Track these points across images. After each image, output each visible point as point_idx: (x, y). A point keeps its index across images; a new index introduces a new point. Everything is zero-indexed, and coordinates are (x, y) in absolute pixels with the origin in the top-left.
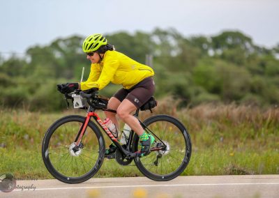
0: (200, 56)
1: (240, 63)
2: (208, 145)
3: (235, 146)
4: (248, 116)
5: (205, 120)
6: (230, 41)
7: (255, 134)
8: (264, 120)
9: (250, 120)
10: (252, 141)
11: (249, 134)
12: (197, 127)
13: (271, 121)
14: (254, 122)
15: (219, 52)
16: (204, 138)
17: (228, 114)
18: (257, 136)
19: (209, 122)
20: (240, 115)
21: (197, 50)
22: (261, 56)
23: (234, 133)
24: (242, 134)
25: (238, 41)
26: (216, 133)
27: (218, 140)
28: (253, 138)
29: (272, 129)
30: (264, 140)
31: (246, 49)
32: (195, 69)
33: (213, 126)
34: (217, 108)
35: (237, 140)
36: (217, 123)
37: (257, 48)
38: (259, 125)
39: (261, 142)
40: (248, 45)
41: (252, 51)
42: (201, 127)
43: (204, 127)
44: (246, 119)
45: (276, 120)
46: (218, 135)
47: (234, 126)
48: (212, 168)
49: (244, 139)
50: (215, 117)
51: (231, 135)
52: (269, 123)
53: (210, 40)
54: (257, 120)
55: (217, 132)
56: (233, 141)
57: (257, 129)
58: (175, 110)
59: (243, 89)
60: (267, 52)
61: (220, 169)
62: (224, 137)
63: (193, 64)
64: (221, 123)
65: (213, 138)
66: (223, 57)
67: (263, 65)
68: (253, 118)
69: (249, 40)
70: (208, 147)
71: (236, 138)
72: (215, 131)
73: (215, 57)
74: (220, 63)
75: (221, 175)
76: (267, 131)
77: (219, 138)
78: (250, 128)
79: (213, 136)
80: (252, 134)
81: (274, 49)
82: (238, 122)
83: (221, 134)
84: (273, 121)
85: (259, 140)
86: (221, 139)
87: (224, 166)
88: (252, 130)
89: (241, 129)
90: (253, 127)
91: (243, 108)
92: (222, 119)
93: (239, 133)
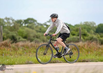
0: (20, 26)
1: (33, 29)
2: (21, 55)
4: (34, 45)
5: (20, 47)
6: (30, 21)
9: (34, 46)
11: (34, 51)
12: (17, 49)
14: (36, 47)
15: (26, 25)
16: (19, 53)
17: (27, 45)
19: (21, 47)
20: (31, 45)
21: (19, 24)
22: (40, 26)
23: (29, 51)
24: (32, 51)
25: (32, 21)
29: (41, 49)
31: (35, 24)
33: (23, 49)
34: (24, 43)
35: (30, 53)
37: (38, 24)
40: (35, 23)
41: (37, 25)
42: (18, 49)
43: (19, 49)
47: (29, 49)
48: (21, 62)
49: (33, 53)
50: (23, 46)
51: (28, 52)
53: (23, 21)
54: (37, 47)
55: (24, 51)
58: (10, 44)
59: (34, 37)
60: (41, 25)
61: (24, 62)
62: (26, 52)
63: (18, 29)
64: (25, 48)
65: (22, 53)
66: (27, 27)
67: (40, 29)
68: (35, 46)
69: (36, 21)
71: (30, 52)
72: (23, 50)
73: (25, 27)
75: (24, 64)
77: (24, 53)
78: (34, 49)
81: (44, 24)
82: (31, 47)
89: (32, 49)
90: (35, 49)
91: (32, 43)
92: (25, 46)
93: (31, 51)
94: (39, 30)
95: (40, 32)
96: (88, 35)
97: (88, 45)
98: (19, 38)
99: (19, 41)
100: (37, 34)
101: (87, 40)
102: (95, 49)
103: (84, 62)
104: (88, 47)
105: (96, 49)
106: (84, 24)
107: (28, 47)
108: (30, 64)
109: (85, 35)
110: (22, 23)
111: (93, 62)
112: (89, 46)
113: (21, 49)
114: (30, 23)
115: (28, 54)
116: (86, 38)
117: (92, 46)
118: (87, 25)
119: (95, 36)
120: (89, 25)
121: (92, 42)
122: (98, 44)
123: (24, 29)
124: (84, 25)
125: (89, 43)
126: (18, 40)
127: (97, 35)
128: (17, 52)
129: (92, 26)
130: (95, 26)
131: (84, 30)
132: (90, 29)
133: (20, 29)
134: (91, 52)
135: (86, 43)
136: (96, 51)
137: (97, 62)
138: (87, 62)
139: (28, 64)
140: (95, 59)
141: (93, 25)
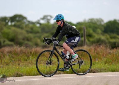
0: (5, 25)
1: (22, 28)
2: (7, 64)
3: (19, 64)
4: (24, 51)
5: (6, 53)
6: (17, 19)
7: (27, 59)
8: (31, 53)
9: (25, 53)
10: (26, 62)
11: (25, 59)
12: (2, 56)
13: (34, 53)
14: (27, 53)
15: (13, 23)
16: (5, 61)
17: (16, 51)
18: (28, 59)
19: (8, 54)
20: (21, 50)
21: (4, 23)
22: (31, 25)
23: (18, 58)
24: (22, 59)
25: (20, 19)
26: (11, 59)
27: (12, 62)
28: (26, 60)
29: (34, 56)
30: (31, 61)
31: (25, 23)
32: (3, 31)
33: (10, 56)
34: (11, 48)
35: (20, 62)
36: (11, 54)
37: (29, 22)
38: (29, 55)
39: (30, 62)
40: (25, 20)
41: (27, 23)
42: (4, 57)
43: (5, 56)
44: (23, 52)
45: (36, 52)
46: (12, 59)
47: (19, 56)
48: (8, 74)
49: (23, 61)
50: (10, 52)
51: (17, 60)
52: (33, 54)
53: (9, 19)
54: (28, 53)
56: (18, 62)
57: (28, 57)
59: (24, 39)
60: (33, 23)
61: (12, 74)
62: (14, 61)
63: (2, 29)
64: (13, 55)
65: (9, 61)
66: (15, 26)
67: (32, 29)
68: (26, 52)
69: (25, 18)
70: (8, 65)
71: (19, 61)
72: (10, 58)
73: (11, 26)
74: (13, 28)
75: (12, 77)
76: (32, 57)
77: (12, 61)
79: (9, 60)
80: (26, 59)
81: (36, 22)
82: (20, 54)
83: (13, 59)
84: (35, 53)
85: (29, 61)
86: (13, 61)
87: (14, 73)
88: (26, 57)
89: (22, 57)
90: (26, 56)
91: (22, 48)
92: (13, 53)
93: (20, 58)
94: (29, 30)
95: (31, 32)
96: (94, 37)
97: (95, 49)
98: (4, 42)
99: (5, 46)
100: (27, 35)
101: (93, 43)
102: (103, 55)
103: (90, 72)
104: (94, 52)
105: (106, 55)
106: (89, 21)
107: (16, 54)
108: (20, 76)
109: (90, 36)
110: (7, 21)
111: (102, 72)
112: (96, 51)
113: (8, 57)
114: (18, 21)
115: (17, 63)
116: (91, 39)
117: (100, 51)
118: (93, 23)
119: (103, 38)
120: (95, 23)
121: (100, 46)
122: (108, 48)
123: (10, 29)
124: (89, 23)
125: (97, 47)
126: (2, 44)
127: (106, 36)
128: (2, 61)
129: (98, 23)
130: (103, 23)
131: (89, 29)
132: (96, 28)
133: (5, 30)
134: (99, 60)
135: (92, 47)
136: (105, 57)
137: (107, 72)
138: (94, 72)
139: (18, 76)
140: (105, 68)
141: (101, 23)
